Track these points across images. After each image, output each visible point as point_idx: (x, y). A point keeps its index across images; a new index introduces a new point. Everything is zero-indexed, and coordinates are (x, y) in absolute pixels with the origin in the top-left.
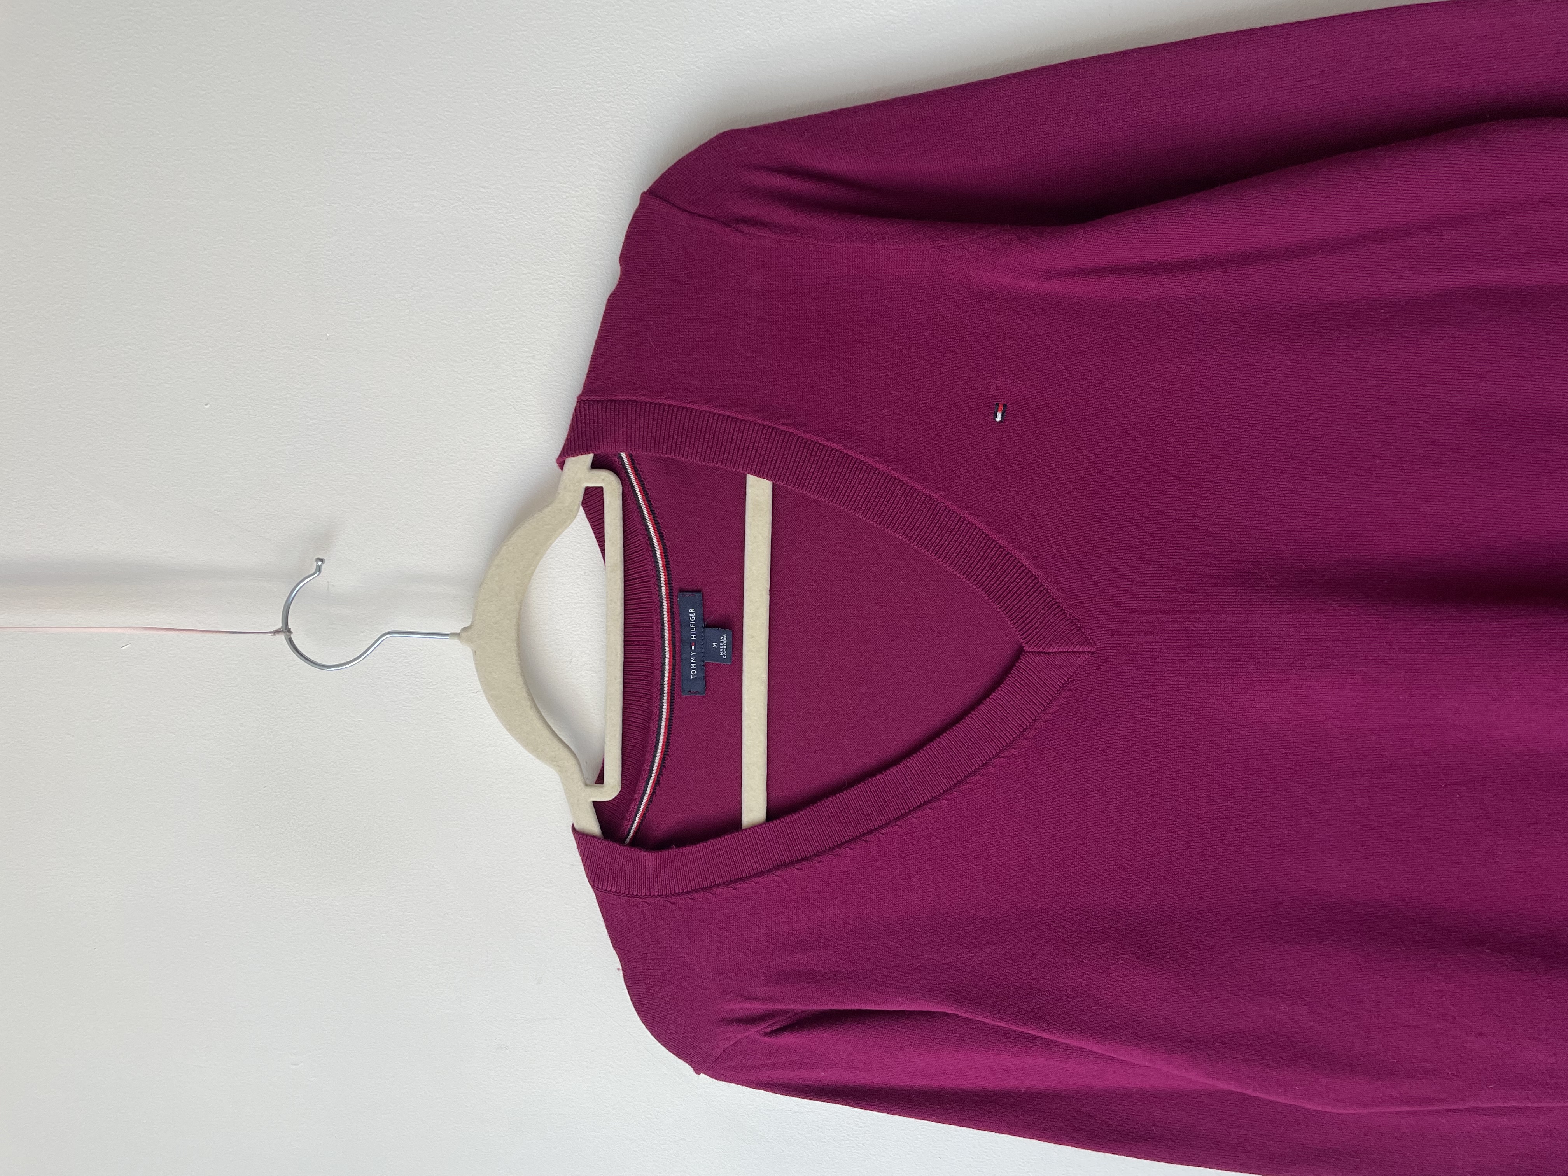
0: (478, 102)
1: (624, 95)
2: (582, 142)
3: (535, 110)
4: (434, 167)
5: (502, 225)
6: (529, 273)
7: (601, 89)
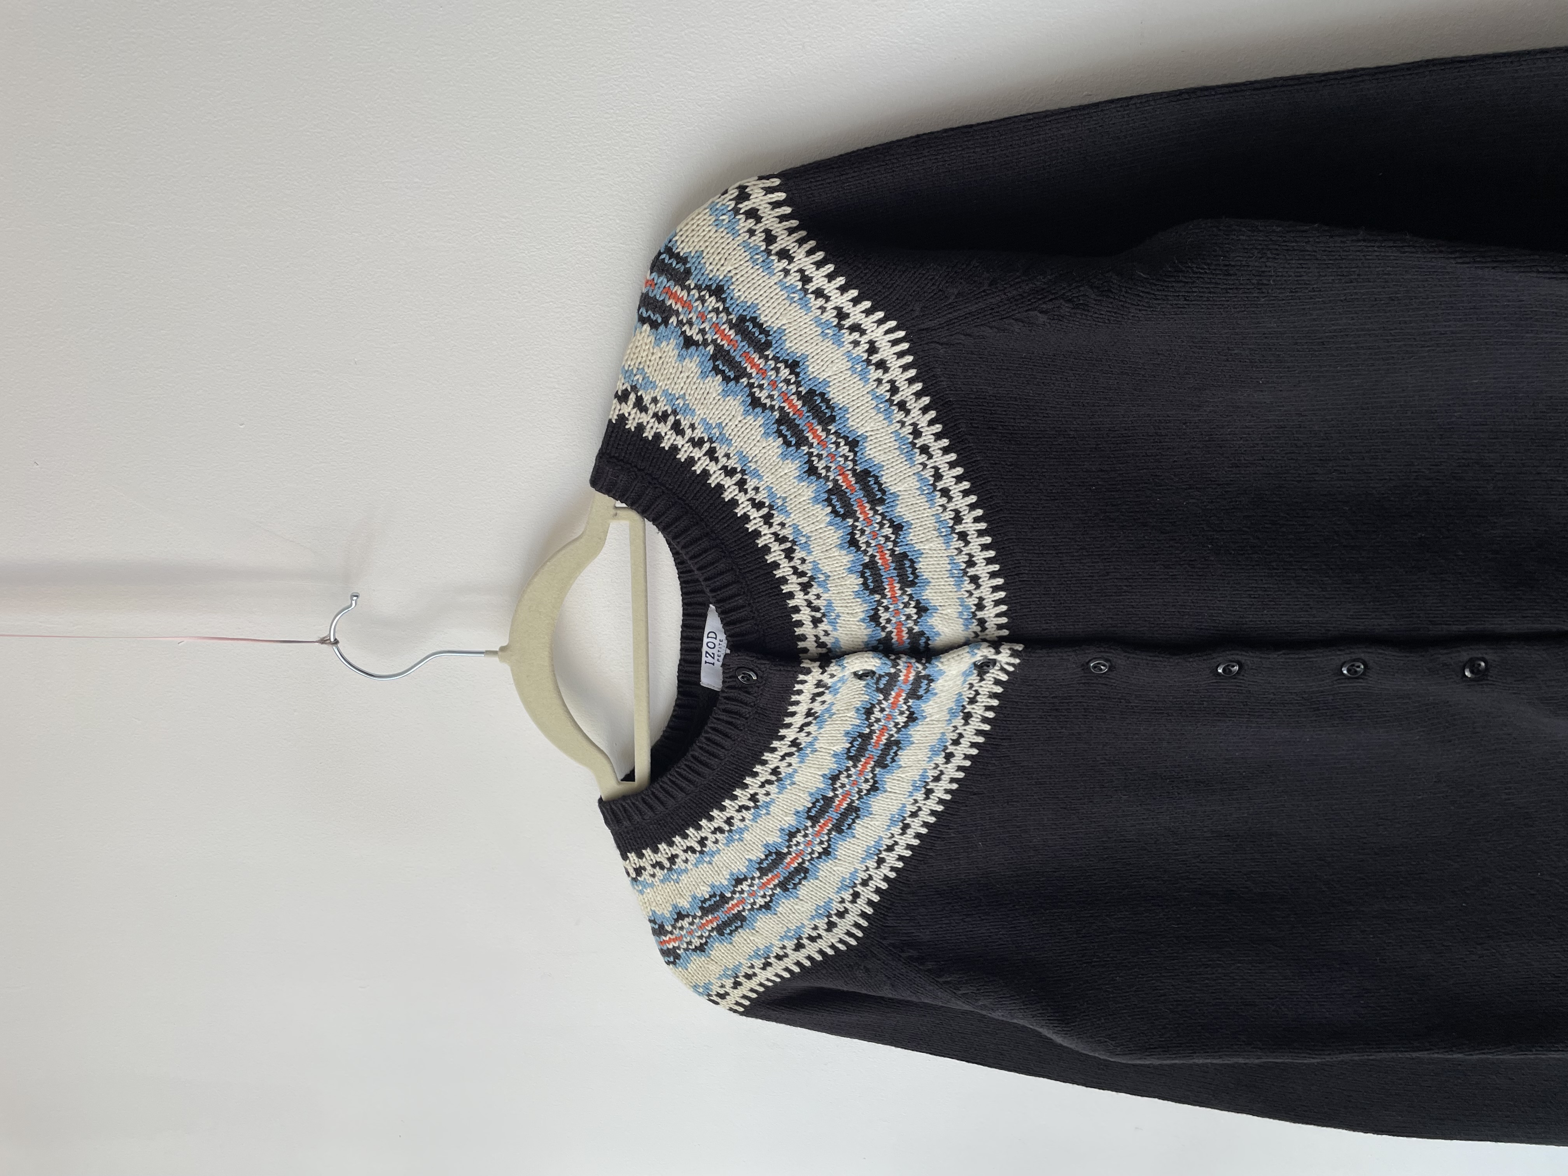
0: (495, 131)
1: (644, 124)
2: (602, 172)
3: (553, 140)
4: (454, 197)
5: (524, 255)
6: (552, 302)
7: (620, 118)
